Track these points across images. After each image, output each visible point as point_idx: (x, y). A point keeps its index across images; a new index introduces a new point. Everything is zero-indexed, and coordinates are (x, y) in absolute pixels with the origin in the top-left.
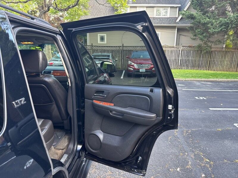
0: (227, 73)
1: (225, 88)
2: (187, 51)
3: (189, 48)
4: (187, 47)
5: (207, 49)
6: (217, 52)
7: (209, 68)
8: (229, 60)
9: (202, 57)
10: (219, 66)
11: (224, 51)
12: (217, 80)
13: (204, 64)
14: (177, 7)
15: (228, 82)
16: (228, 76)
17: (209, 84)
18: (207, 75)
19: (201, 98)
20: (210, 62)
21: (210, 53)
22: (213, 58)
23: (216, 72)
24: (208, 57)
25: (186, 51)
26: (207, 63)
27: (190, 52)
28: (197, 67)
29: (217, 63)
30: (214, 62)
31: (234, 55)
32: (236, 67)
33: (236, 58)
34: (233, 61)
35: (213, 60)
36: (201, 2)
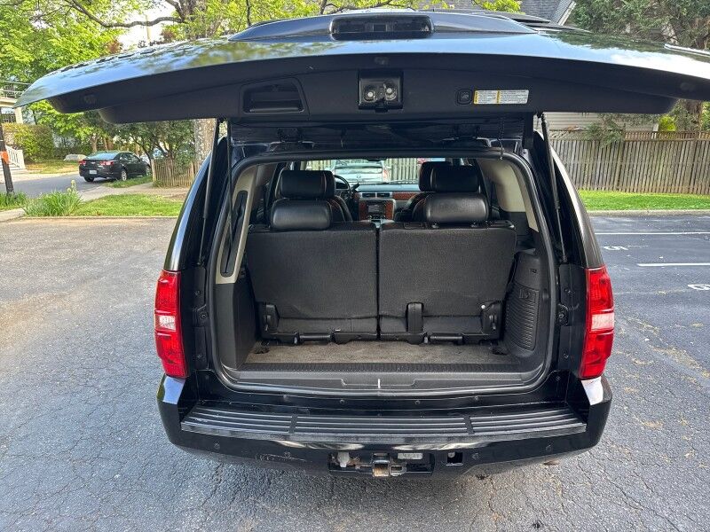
0: (667, 196)
1: (663, 228)
2: (563, 142)
3: (567, 136)
4: (561, 133)
5: (613, 136)
6: (638, 143)
7: (618, 185)
8: (669, 163)
9: (600, 157)
10: (644, 180)
11: (656, 142)
12: (645, 211)
13: (605, 175)
15: (670, 217)
16: (669, 204)
17: (628, 223)
18: (619, 203)
19: (617, 248)
20: (622, 172)
21: (621, 147)
22: (629, 158)
23: (635, 194)
24: (615, 157)
25: (559, 142)
26: (613, 174)
27: (570, 146)
28: (589, 185)
29: (638, 172)
30: (631, 170)
31: (683, 150)
32: (687, 181)
33: (686, 159)
34: (680, 167)
35: (628, 164)
36: (599, 17)
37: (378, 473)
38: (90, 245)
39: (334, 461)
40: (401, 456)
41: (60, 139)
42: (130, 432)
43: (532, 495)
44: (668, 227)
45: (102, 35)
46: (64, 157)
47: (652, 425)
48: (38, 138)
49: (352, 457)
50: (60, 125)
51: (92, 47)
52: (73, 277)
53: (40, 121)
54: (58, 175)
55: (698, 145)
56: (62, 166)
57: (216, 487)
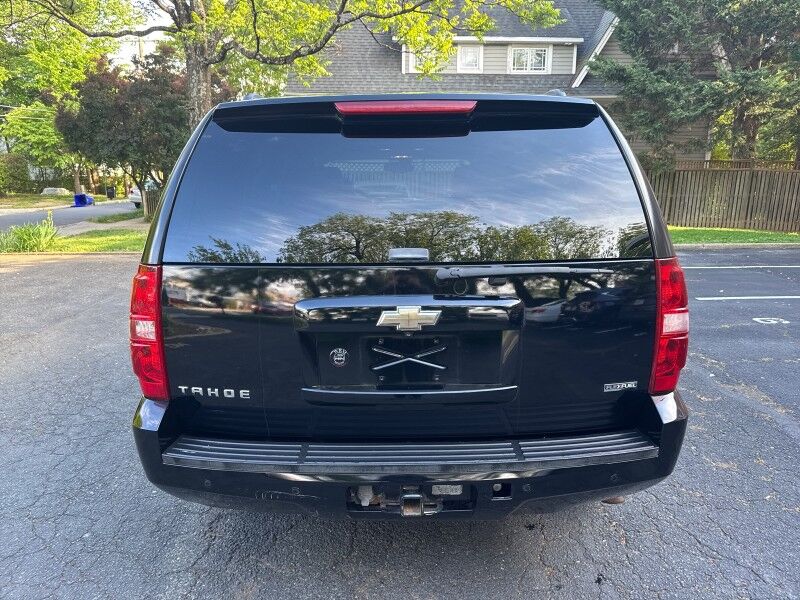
1: (721, 263)
5: (664, 165)
6: (690, 173)
10: (697, 214)
11: (709, 172)
12: (700, 245)
14: (573, 45)
15: (727, 250)
16: (726, 237)
20: (673, 204)
21: (672, 177)
22: (680, 189)
23: (688, 228)
24: (665, 188)
30: (682, 203)
32: (743, 214)
33: (741, 190)
34: (736, 199)
35: (679, 196)
36: (645, 34)
37: (408, 512)
38: (67, 282)
39: (354, 500)
40: (436, 491)
41: (37, 170)
42: (105, 485)
43: (591, 546)
44: (726, 261)
45: (88, 52)
46: (41, 191)
47: (725, 466)
48: (10, 168)
49: (376, 493)
50: (36, 153)
51: (76, 66)
52: (44, 316)
53: (13, 150)
54: (34, 210)
55: (754, 175)
56: (39, 200)
57: (209, 545)
